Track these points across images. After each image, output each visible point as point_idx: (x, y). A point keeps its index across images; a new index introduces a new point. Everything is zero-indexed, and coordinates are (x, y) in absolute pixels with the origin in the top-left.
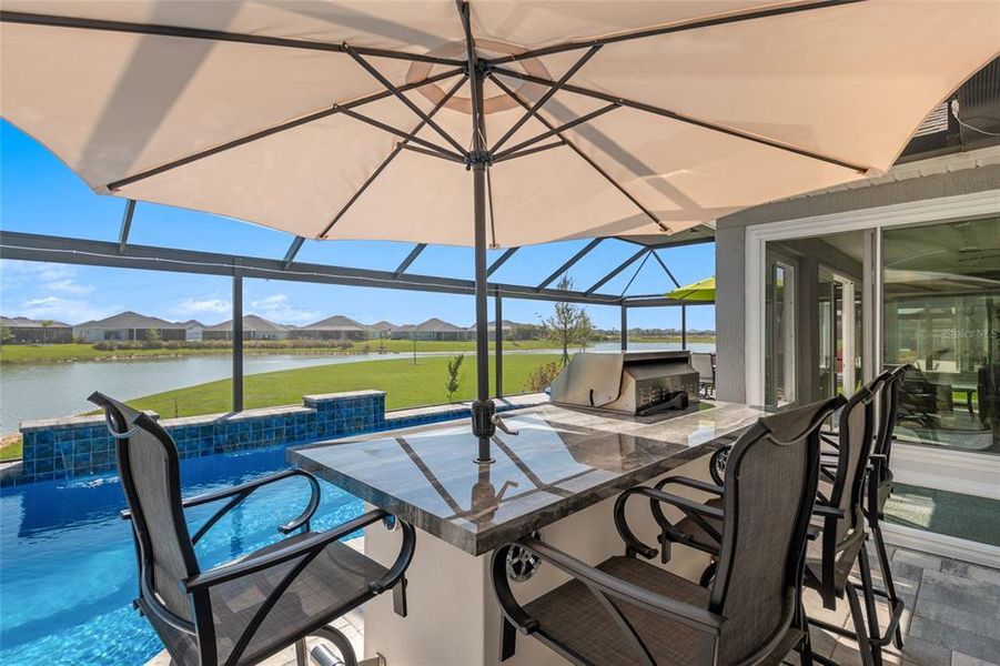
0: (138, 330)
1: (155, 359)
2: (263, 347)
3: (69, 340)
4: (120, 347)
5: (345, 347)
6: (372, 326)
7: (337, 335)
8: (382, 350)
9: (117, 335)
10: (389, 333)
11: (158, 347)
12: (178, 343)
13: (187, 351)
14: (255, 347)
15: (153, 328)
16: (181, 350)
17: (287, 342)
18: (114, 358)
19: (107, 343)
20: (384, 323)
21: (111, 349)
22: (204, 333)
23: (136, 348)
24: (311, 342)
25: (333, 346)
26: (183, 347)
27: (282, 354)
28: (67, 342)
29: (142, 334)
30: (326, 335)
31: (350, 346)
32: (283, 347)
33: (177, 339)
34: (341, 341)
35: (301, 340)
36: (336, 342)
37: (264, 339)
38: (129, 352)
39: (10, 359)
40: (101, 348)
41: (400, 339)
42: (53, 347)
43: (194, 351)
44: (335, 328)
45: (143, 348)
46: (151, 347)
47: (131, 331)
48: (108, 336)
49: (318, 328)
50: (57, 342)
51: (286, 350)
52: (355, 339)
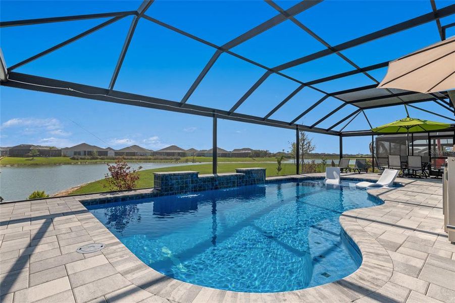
0: (88, 151)
1: (96, 163)
2: (141, 159)
3: (60, 155)
4: (81, 159)
5: (177, 159)
6: (187, 150)
7: (173, 154)
8: (194, 161)
9: (79, 153)
10: (195, 154)
11: (97, 158)
12: (105, 157)
13: (109, 160)
14: (138, 159)
15: (95, 150)
16: (106, 160)
17: (151, 157)
18: (79, 163)
19: (76, 156)
20: (192, 149)
21: (77, 159)
22: (115, 153)
23: (88, 159)
24: (162, 157)
25: (172, 159)
26: (107, 159)
27: (150, 162)
28: (59, 156)
29: (90, 153)
30: (168, 154)
31: (179, 159)
32: (150, 159)
33: (104, 155)
34: (175, 157)
35: (157, 156)
36: (173, 157)
37: (141, 155)
38: (86, 160)
39: (38, 163)
40: (73, 159)
41: (200, 156)
42: (54, 158)
43: (112, 160)
44: (172, 151)
45: (91, 159)
46: (94, 159)
47: (85, 152)
48: (75, 153)
49: (165, 151)
50: (55, 156)
51: (152, 160)
52: (181, 156)
